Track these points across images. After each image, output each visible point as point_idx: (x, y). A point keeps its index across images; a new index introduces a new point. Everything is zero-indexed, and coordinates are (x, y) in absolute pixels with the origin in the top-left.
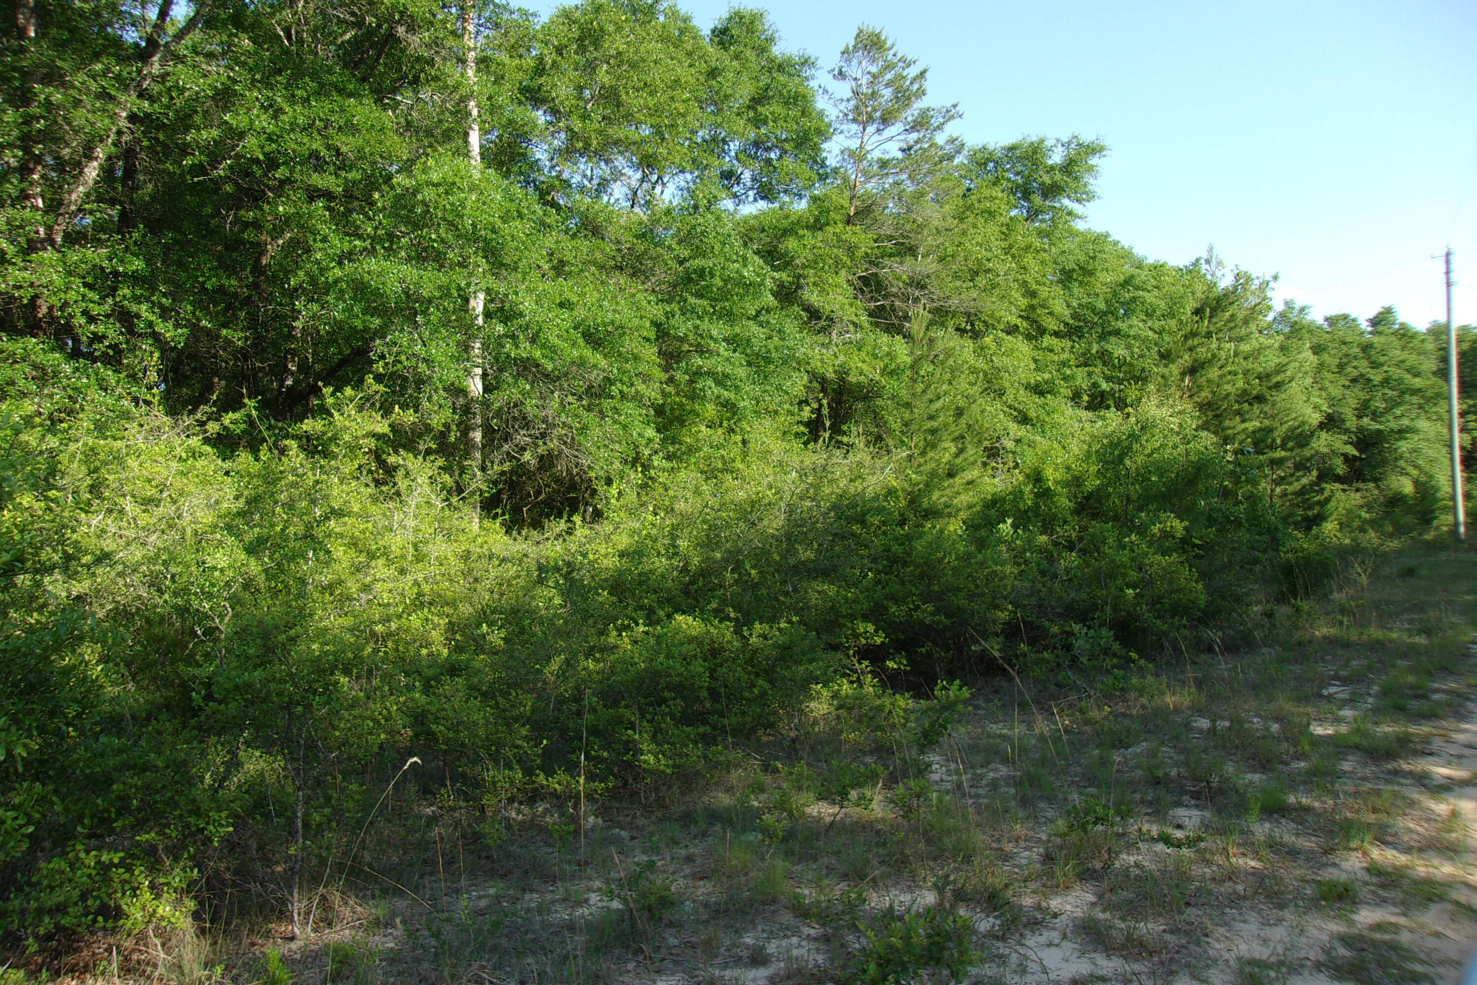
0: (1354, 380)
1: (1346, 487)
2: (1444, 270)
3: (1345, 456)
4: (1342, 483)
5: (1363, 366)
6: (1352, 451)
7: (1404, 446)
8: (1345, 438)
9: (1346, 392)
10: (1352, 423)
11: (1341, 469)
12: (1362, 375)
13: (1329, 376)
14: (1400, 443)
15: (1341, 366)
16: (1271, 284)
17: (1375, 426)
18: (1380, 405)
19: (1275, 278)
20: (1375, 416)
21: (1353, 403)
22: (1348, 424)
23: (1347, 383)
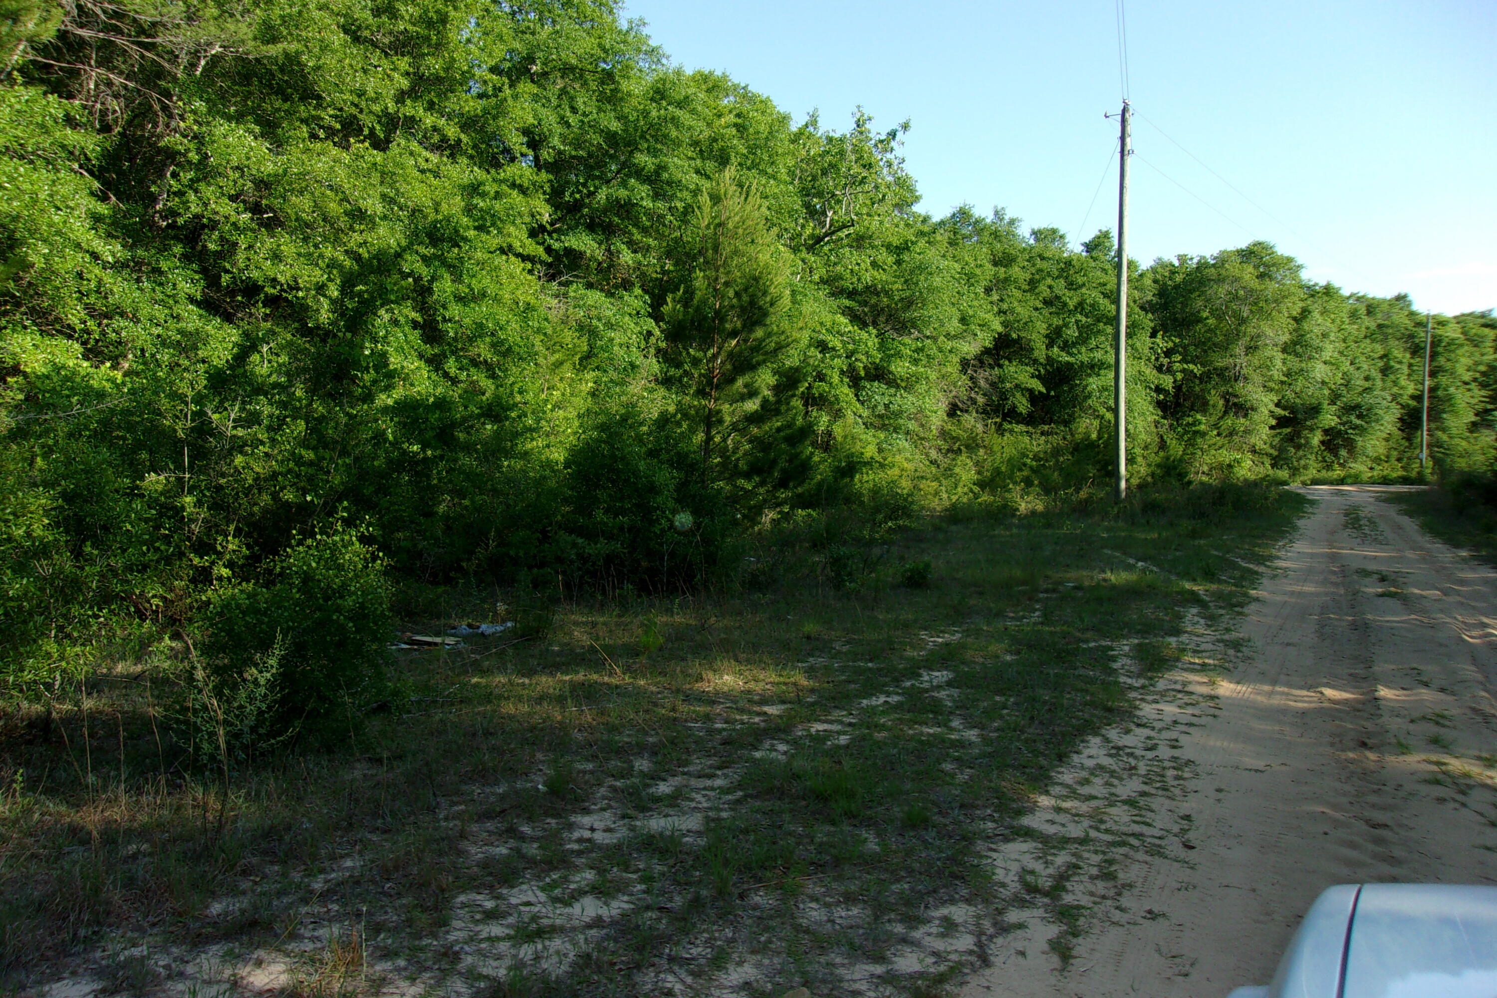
0: (1047, 303)
1: (1030, 429)
2: (1119, 134)
3: (1031, 391)
4: (1027, 424)
5: (1060, 287)
6: (1038, 386)
7: (1094, 383)
8: (1030, 369)
9: (1036, 314)
10: (1040, 351)
11: (1023, 405)
12: (1058, 297)
13: (1017, 294)
14: (1091, 380)
15: (1033, 284)
16: (900, 135)
17: (1065, 358)
18: (1072, 333)
19: (905, 127)
20: (1066, 347)
21: (1042, 327)
22: (1036, 353)
23: (1040, 305)
